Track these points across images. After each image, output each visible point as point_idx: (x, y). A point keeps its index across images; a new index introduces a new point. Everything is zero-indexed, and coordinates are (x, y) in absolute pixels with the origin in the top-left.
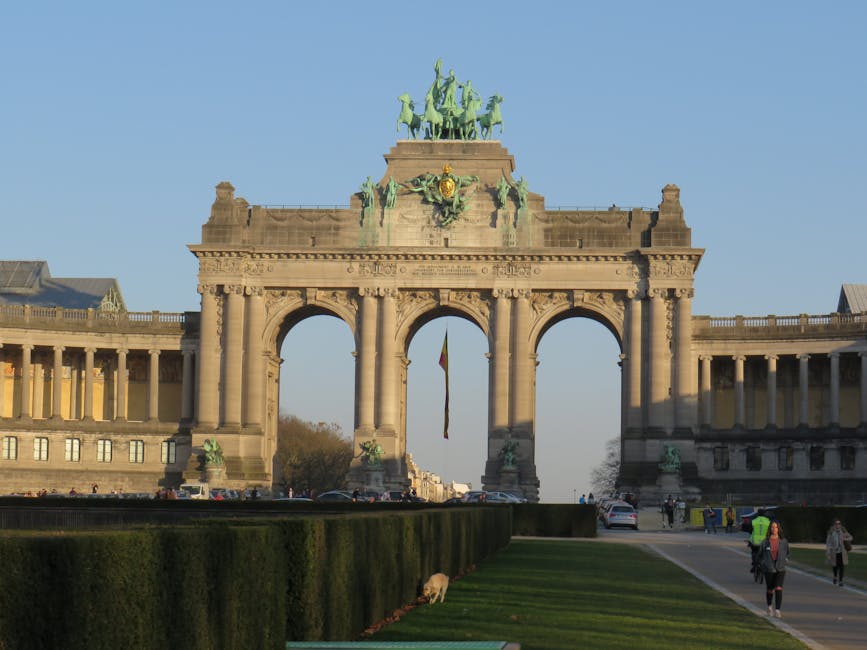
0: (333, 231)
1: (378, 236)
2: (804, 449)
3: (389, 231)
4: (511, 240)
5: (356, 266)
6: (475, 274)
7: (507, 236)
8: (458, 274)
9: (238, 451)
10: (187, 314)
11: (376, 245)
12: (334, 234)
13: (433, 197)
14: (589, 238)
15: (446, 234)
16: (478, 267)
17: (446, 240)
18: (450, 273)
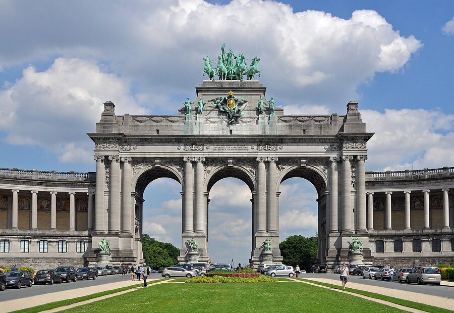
0: (169, 127)
1: (194, 129)
2: (428, 241)
3: (200, 127)
4: (266, 131)
5: (182, 145)
6: (247, 149)
7: (264, 128)
8: (238, 149)
9: (118, 245)
10: (90, 173)
11: (193, 134)
13: (223, 109)
14: (309, 129)
16: (249, 145)
17: (231, 131)
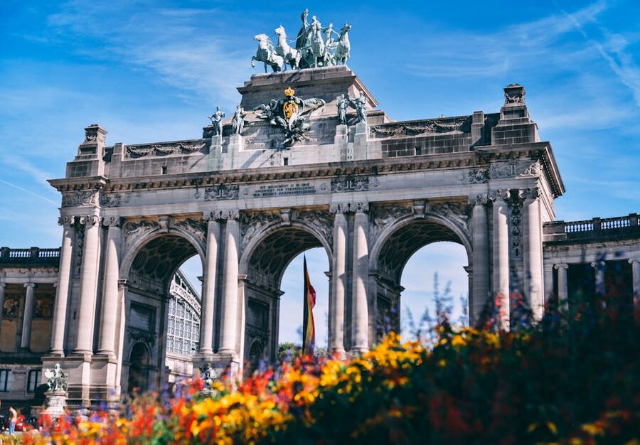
0: (183, 160)
1: (222, 161)
3: (233, 156)
4: (348, 155)
5: (202, 191)
6: (313, 192)
7: (345, 151)
8: (297, 192)
11: (221, 169)
12: (184, 163)
14: (427, 146)
15: (285, 154)
16: (317, 184)
17: (286, 160)
18: (290, 193)
